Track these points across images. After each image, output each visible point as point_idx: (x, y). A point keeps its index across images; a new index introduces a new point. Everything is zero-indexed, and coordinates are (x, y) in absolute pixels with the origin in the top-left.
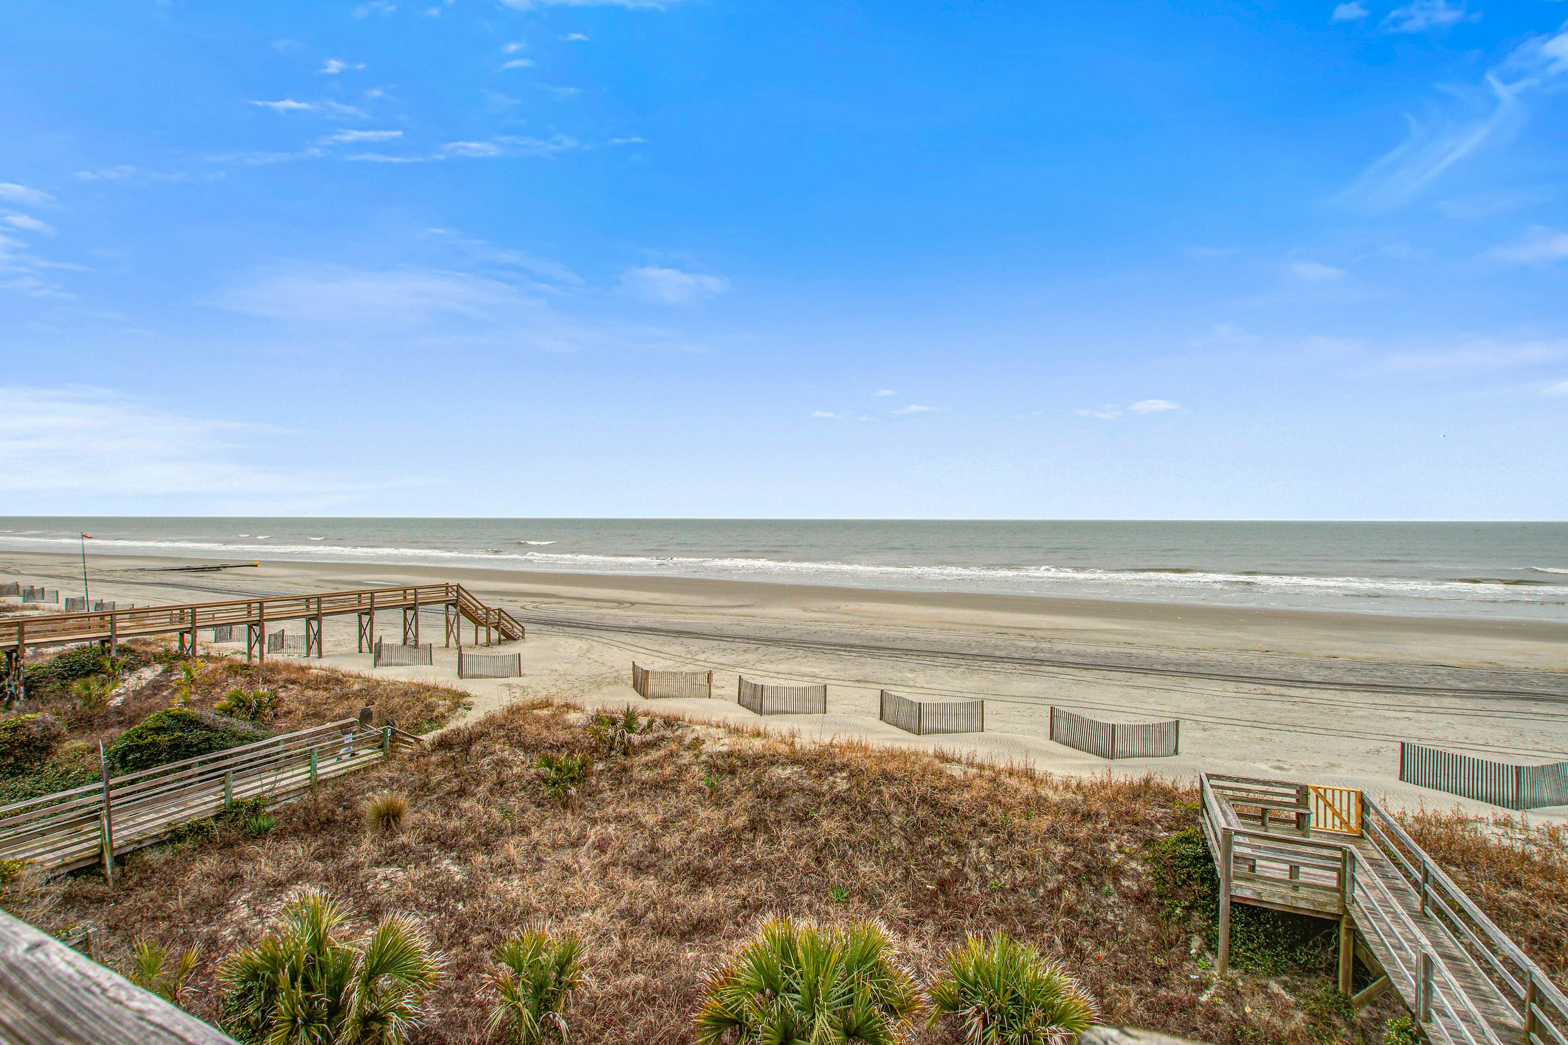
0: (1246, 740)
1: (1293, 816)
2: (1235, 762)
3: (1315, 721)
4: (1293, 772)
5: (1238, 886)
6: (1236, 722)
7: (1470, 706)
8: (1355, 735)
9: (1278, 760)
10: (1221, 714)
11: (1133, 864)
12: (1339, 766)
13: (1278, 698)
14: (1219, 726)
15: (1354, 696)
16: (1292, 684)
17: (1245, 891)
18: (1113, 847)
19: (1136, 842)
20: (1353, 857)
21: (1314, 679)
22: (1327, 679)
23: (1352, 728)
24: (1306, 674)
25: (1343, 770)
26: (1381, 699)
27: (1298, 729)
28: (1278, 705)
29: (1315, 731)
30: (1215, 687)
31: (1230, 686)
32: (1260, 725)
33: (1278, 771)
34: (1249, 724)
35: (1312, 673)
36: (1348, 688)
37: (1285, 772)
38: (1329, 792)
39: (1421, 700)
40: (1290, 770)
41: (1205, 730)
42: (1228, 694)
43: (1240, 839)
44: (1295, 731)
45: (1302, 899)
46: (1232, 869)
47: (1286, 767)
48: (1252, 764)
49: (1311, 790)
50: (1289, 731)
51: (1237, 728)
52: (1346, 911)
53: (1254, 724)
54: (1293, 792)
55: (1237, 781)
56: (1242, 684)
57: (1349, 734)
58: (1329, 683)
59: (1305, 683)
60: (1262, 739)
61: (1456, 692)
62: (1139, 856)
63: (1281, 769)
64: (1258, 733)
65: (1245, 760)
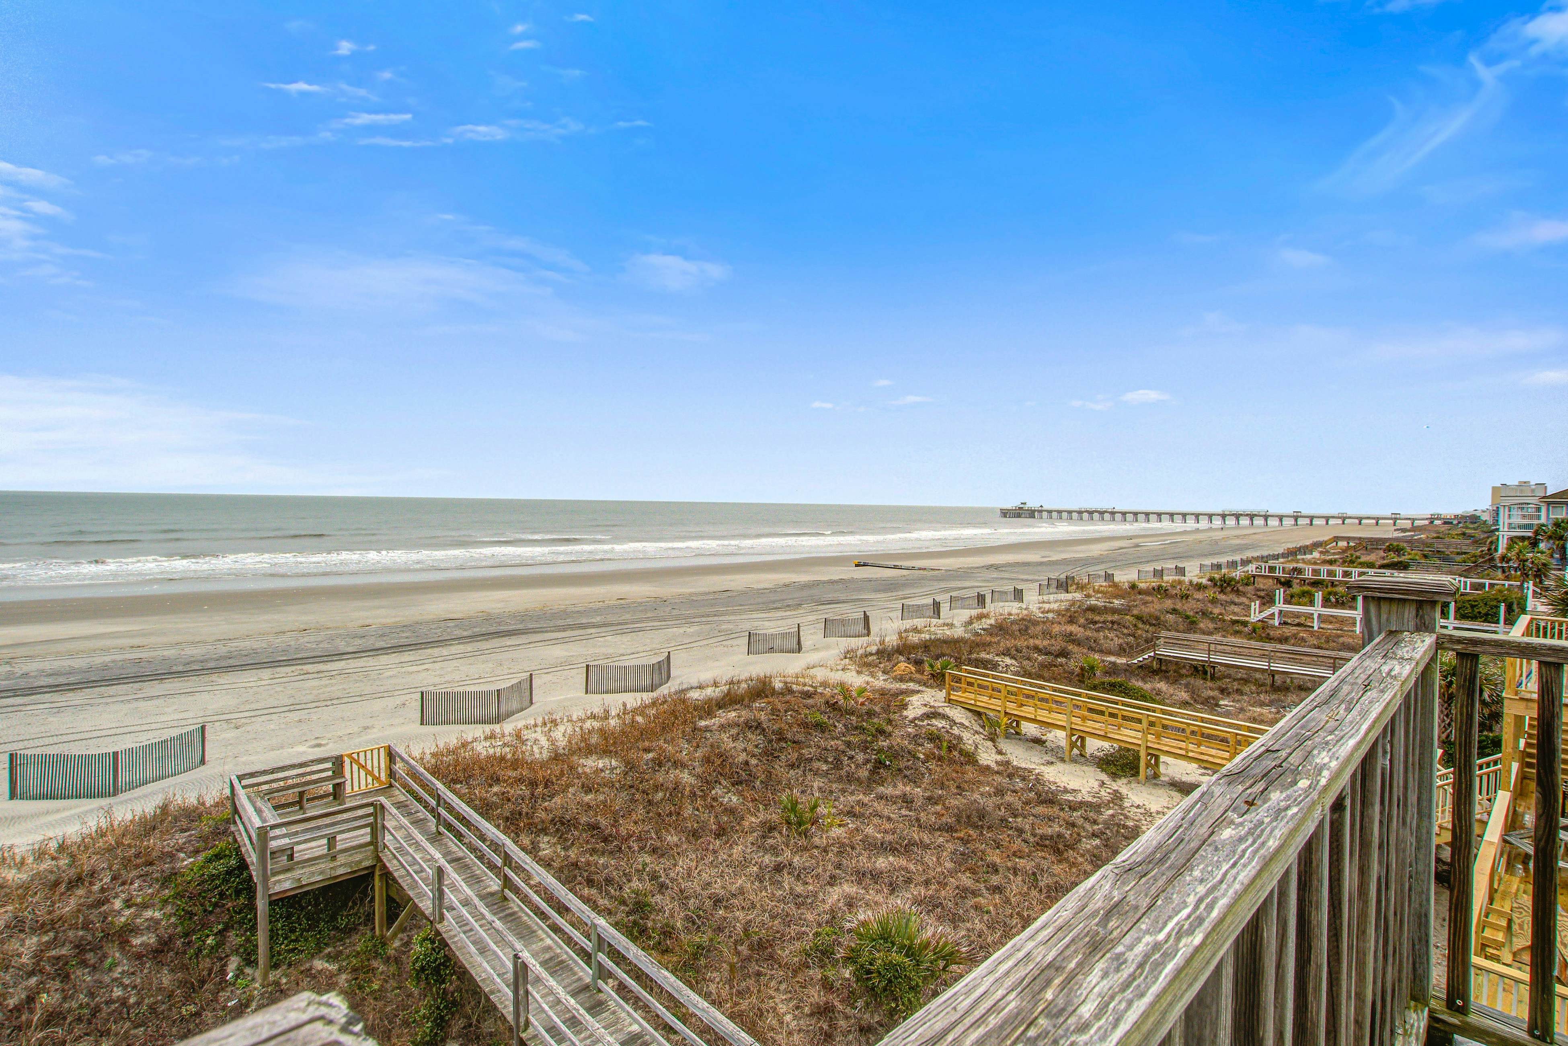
0: (283, 726)
1: (330, 788)
2: (272, 753)
3: (351, 690)
4: (331, 745)
5: (275, 883)
6: (272, 710)
7: (469, 649)
8: (386, 694)
9: (317, 738)
10: (254, 706)
11: (149, 913)
12: (373, 727)
13: (316, 675)
14: (253, 719)
15: (384, 659)
16: (330, 658)
17: (283, 884)
18: (118, 904)
19: (150, 886)
20: (383, 807)
21: (350, 649)
22: (361, 648)
23: (382, 689)
24: (342, 646)
25: (375, 730)
26: (407, 657)
27: (335, 702)
28: (315, 683)
29: (350, 700)
30: (248, 678)
31: (266, 674)
32: (298, 707)
33: (316, 749)
34: (287, 708)
35: (348, 644)
36: (379, 652)
37: (322, 748)
38: (362, 755)
39: (436, 652)
40: (327, 744)
41: (237, 728)
42: (263, 683)
43: (277, 832)
44: (333, 705)
45: (341, 866)
46: (269, 867)
47: (323, 742)
48: (290, 750)
49: (346, 759)
50: (327, 706)
51: (274, 717)
52: (379, 859)
53: (292, 708)
54: (329, 765)
55: (272, 773)
56: (278, 669)
57: (380, 695)
58: (363, 652)
59: (341, 655)
60: (300, 721)
61: (460, 639)
62: (157, 900)
63: (319, 745)
64: (295, 716)
65: (282, 747)
